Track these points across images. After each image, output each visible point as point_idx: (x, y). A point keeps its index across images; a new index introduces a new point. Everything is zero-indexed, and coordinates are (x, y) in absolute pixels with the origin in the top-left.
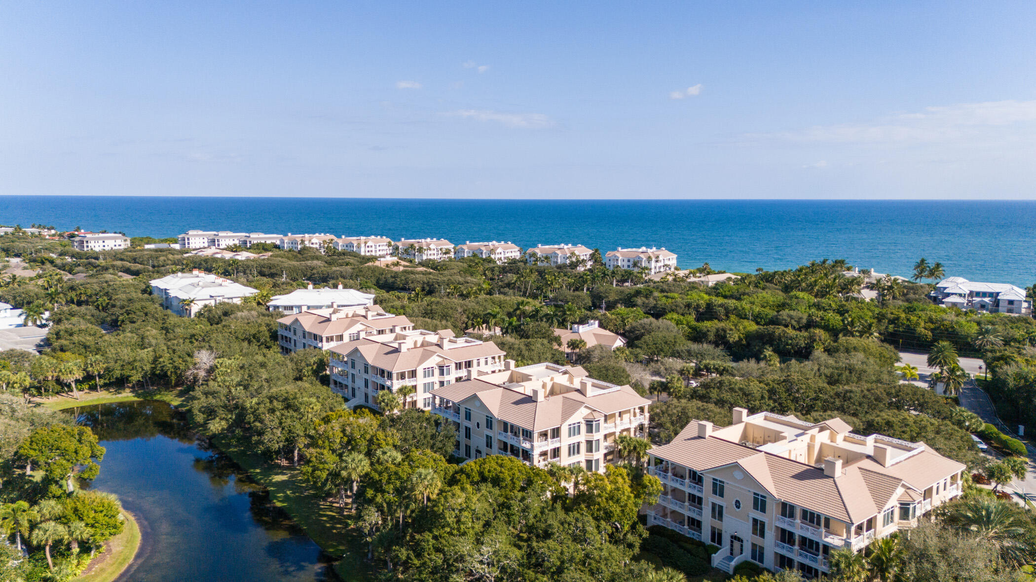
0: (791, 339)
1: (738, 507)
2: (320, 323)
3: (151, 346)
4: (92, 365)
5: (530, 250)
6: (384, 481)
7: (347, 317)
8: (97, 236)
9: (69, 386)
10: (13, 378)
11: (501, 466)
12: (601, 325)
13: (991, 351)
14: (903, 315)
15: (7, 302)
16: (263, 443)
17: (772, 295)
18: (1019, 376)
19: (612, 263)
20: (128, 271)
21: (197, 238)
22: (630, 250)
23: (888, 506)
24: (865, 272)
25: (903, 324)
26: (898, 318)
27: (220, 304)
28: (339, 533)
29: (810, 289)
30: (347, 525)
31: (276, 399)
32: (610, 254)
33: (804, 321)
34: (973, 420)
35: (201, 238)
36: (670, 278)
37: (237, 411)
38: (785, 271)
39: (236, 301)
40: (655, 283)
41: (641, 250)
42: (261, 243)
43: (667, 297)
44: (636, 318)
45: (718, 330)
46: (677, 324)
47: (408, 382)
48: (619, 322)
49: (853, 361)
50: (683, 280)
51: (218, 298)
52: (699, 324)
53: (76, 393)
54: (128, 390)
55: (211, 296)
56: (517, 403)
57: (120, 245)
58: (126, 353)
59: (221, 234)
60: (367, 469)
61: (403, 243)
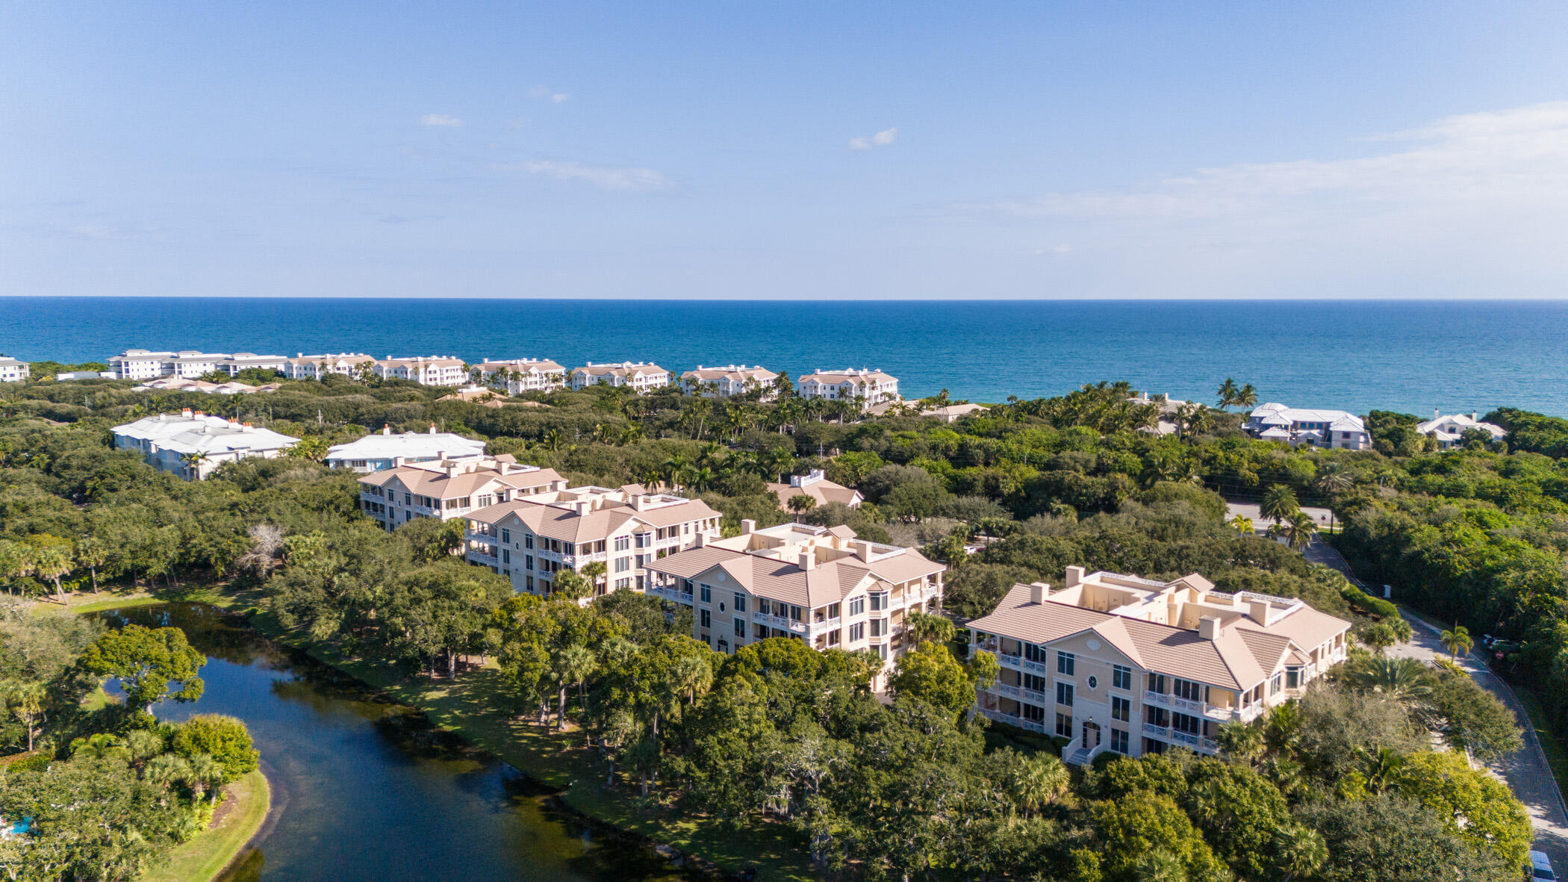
0: (1086, 487)
1: (1093, 685)
2: (432, 481)
3: (171, 522)
4: (86, 552)
5: (686, 375)
6: (636, 676)
7: (468, 472)
9: (52, 585)
11: (787, 649)
12: (827, 477)
13: (1340, 495)
14: (1221, 454)
16: (412, 645)
17: (1040, 431)
18: (1382, 523)
19: (808, 392)
20: (50, 414)
21: (141, 363)
22: (831, 372)
23: (1275, 671)
24: (1158, 398)
25: (1222, 465)
26: (1215, 458)
27: (246, 459)
28: (552, 759)
29: (1091, 421)
30: (561, 747)
31: (417, 585)
32: (804, 379)
33: (1093, 465)
34: (1335, 578)
35: (148, 363)
36: (897, 412)
37: (346, 607)
38: (1053, 399)
39: (267, 455)
40: (878, 418)
41: (847, 373)
42: (253, 369)
43: (904, 437)
44: (869, 464)
45: (987, 479)
46: (930, 472)
47: (595, 557)
48: (849, 472)
49: (1178, 511)
50: (914, 414)
51: (241, 452)
52: (960, 472)
53: (61, 596)
54: (141, 589)
55: (230, 449)
56: (778, 573)
58: (139, 534)
59: (183, 355)
60: (595, 666)
61: (487, 365)
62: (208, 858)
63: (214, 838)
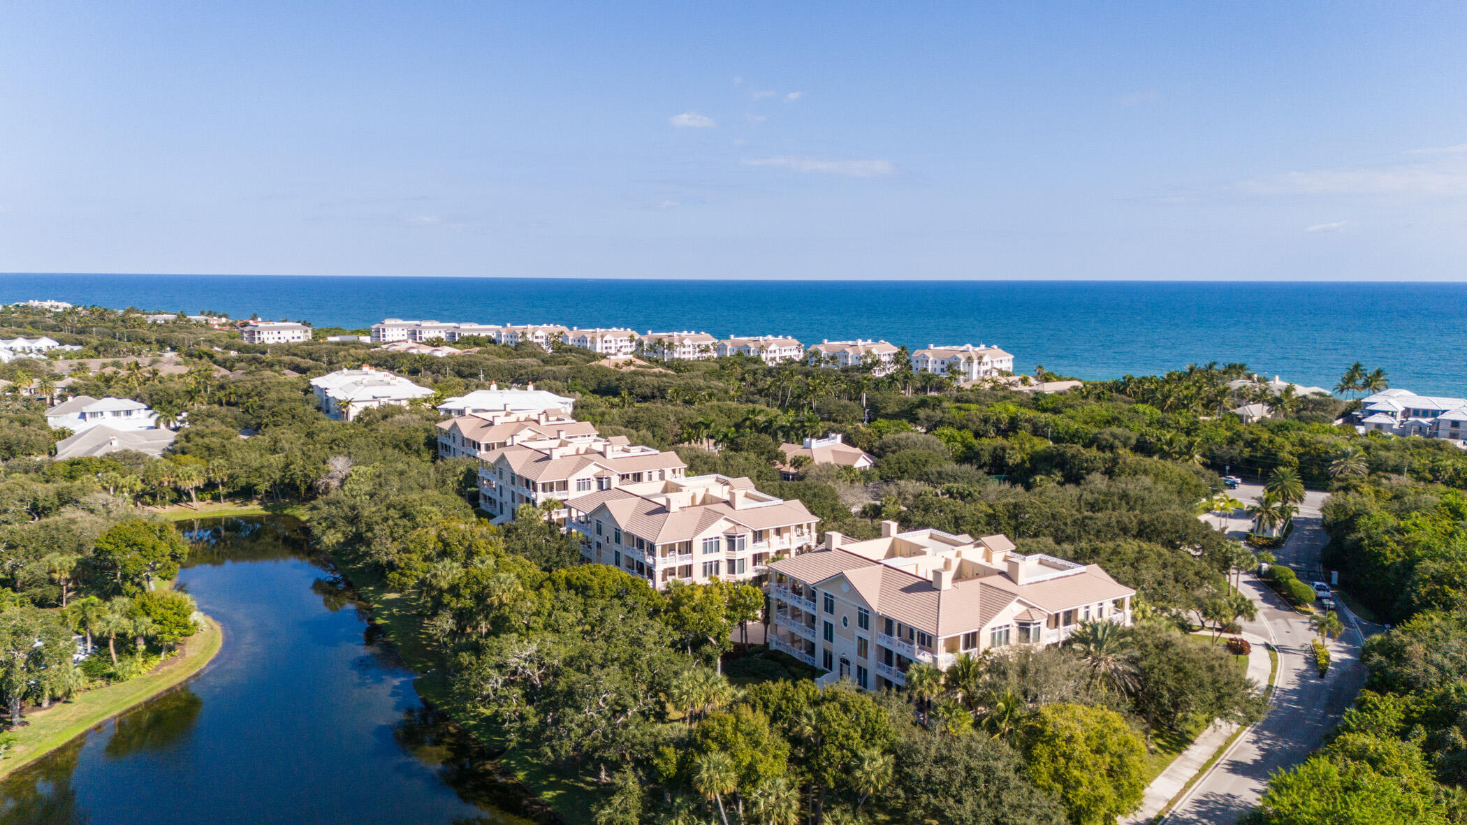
1: (846, 625)
2: (481, 427)
3: (283, 451)
4: (214, 470)
5: (812, 348)
7: (518, 421)
8: (271, 325)
9: (188, 495)
10: (122, 482)
12: (847, 441)
15: (142, 401)
16: (371, 556)
20: (296, 368)
21: (395, 329)
22: (946, 348)
23: (997, 623)
27: (384, 406)
32: (917, 354)
33: (1133, 441)
35: (400, 329)
39: (404, 403)
41: (962, 348)
42: (472, 336)
43: (961, 409)
44: (896, 431)
46: (948, 441)
47: (557, 495)
48: (875, 437)
49: (1134, 486)
50: (1004, 388)
51: (382, 400)
52: (976, 442)
53: (196, 504)
54: (255, 502)
55: (374, 397)
56: (648, 513)
57: (299, 338)
58: (254, 459)
59: (425, 324)
61: (649, 337)
62: (131, 694)
63: (147, 681)
